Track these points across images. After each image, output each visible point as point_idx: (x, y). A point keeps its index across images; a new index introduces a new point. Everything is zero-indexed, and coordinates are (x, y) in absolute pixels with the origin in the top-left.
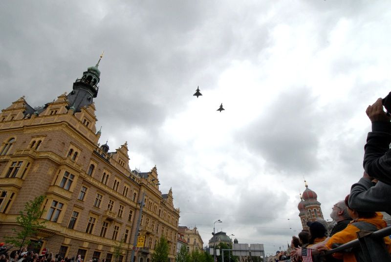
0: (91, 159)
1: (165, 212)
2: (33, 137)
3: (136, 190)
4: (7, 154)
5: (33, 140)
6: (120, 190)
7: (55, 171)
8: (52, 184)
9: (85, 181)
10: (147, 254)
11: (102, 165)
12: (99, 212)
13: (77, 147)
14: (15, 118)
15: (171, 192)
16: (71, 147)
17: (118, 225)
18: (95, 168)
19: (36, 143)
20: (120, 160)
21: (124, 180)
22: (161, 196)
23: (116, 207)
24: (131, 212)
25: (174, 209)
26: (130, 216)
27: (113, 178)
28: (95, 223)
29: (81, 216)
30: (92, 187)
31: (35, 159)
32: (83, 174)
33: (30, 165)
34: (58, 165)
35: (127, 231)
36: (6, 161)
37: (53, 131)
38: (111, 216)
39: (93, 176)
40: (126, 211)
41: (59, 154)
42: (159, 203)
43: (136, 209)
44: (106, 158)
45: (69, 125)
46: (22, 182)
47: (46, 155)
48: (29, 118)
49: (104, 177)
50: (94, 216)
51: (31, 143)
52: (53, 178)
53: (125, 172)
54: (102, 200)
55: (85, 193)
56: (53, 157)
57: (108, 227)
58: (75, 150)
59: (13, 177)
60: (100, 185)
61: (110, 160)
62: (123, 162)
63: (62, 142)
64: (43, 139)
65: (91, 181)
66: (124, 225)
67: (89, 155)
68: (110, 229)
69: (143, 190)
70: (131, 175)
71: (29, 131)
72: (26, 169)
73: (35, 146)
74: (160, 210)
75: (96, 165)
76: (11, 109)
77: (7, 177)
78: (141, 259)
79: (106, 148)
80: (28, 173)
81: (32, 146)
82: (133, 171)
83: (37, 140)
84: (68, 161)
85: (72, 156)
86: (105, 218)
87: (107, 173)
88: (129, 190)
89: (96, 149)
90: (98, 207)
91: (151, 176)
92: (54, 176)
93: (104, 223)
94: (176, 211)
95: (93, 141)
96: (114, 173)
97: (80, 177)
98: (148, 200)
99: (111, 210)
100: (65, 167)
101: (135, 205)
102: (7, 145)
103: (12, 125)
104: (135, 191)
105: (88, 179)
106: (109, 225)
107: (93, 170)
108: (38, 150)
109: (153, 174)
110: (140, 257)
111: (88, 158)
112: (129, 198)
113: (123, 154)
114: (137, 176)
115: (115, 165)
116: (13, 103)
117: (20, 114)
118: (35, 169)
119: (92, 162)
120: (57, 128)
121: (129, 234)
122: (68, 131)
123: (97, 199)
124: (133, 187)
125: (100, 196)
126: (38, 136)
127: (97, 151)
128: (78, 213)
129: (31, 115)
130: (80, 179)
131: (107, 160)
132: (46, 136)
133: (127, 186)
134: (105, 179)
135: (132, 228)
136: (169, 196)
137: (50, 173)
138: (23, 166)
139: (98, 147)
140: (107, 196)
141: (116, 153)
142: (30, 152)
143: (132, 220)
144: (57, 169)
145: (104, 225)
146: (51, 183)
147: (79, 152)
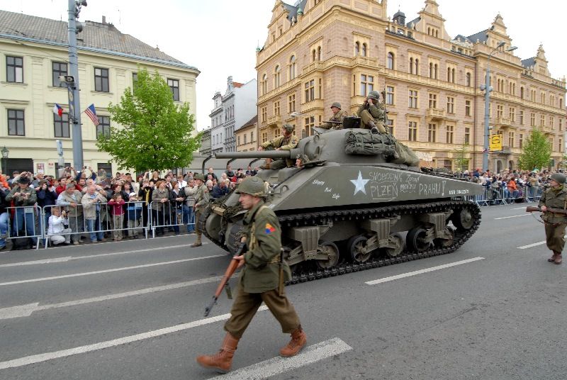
0: (386, 45)
1: (534, 89)
2: (310, 45)
3: (469, 67)
4: (296, 76)
5: (312, 49)
6: (442, 74)
7: (350, 78)
8: (352, 95)
9: (388, 79)
10: (507, 155)
11: (404, 48)
12: (419, 114)
13: (363, 36)
14: (284, 31)
15: (541, 51)
16: (356, 39)
17: (450, 124)
18: (396, 56)
19: (317, 51)
20: (429, 29)
21: (444, 58)
22: (520, 65)
23: (441, 101)
24: (468, 103)
25: (553, 80)
26: (468, 108)
27: (425, 61)
28: (418, 128)
29: (397, 124)
30: (399, 84)
31: (323, 73)
32: (382, 71)
33: (322, 80)
34: (350, 70)
35: (467, 130)
36: (299, 85)
37: (328, 27)
38: (438, 115)
39: (396, 68)
40: (459, 103)
41: (345, 55)
42: (519, 76)
43: (475, 97)
44: (406, 35)
45: (342, 8)
46: (322, 102)
47: (332, 62)
48: (296, 22)
49: (411, 64)
50: (413, 120)
51: (311, 54)
52: (350, 88)
53: (442, 46)
54: (418, 96)
55: (393, 94)
56: (341, 62)
57: (437, 130)
58: (362, 41)
59: (312, 99)
60: (409, 78)
61: (414, 36)
62: (435, 30)
63: (343, 37)
64: (320, 43)
65: (396, 75)
66: (460, 123)
67: (381, 40)
68: (441, 132)
69: (482, 64)
70: (454, 47)
71: (304, 40)
72: (320, 87)
73: (317, 55)
74: (522, 88)
75: (394, 51)
76: (275, 21)
77: (307, 101)
78: (499, 163)
79: (400, 17)
80: (324, 91)
81: (314, 56)
82: (456, 39)
83: (316, 47)
84: (359, 61)
85: (362, 51)
86: (429, 120)
87: (415, 57)
88: (456, 71)
89: (388, 26)
90: (416, 108)
91: (493, 36)
92: (350, 85)
93: (430, 125)
94: (557, 81)
95: (379, 17)
96: (426, 53)
97: (381, 76)
98: (495, 77)
99: (434, 107)
100: (358, 69)
101: (472, 92)
102: (291, 66)
103: (285, 40)
104: (467, 71)
105: (391, 75)
106: (437, 127)
107: (393, 59)
108: (321, 59)
109: (497, 30)
110: (496, 161)
111: (381, 46)
112: (461, 83)
113: (433, 16)
114: (466, 44)
115: (423, 40)
116: (273, 11)
117: (285, 23)
118: (329, 84)
119: (389, 50)
120: (330, 20)
121: (471, 133)
122: (344, 19)
123: (412, 98)
124: (462, 64)
125: (414, 93)
126: (315, 42)
127: (391, 29)
128: (392, 121)
129: (296, 18)
130: (381, 79)
131: (409, 37)
132: (322, 38)
133: (452, 67)
134: (414, 66)
135: (475, 123)
136: (538, 60)
137: (345, 82)
138: (316, 84)
139: (389, 23)
140: (424, 90)
141: (420, 18)
142: (316, 66)
143: (471, 113)
144: (351, 75)
145: (430, 128)
146: (350, 95)
147: (367, 42)
